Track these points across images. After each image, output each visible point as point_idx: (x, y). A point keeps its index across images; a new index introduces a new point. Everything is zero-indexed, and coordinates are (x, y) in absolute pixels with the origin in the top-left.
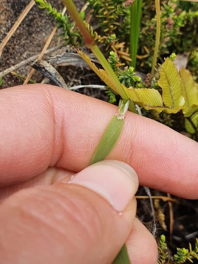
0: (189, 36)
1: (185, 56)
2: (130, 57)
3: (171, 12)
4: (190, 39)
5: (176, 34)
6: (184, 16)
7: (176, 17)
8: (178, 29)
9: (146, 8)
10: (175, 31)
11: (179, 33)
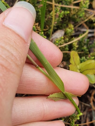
0: (65, 22)
1: (63, 30)
2: (41, 29)
3: (58, 11)
4: (65, 23)
5: (60, 21)
6: (63, 13)
7: (60, 14)
8: (60, 18)
9: (47, 10)
10: (59, 19)
11: (61, 20)
